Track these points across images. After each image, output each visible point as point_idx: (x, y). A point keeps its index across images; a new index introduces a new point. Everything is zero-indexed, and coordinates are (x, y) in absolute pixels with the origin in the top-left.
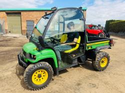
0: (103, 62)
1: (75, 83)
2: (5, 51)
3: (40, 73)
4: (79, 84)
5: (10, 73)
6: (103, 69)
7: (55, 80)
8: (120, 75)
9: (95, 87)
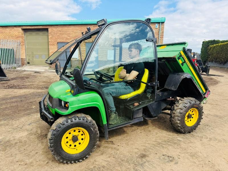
0: (189, 117)
1: (136, 153)
3: (76, 133)
4: (143, 156)
6: (191, 130)
7: (101, 148)
8: (220, 141)
9: (171, 161)
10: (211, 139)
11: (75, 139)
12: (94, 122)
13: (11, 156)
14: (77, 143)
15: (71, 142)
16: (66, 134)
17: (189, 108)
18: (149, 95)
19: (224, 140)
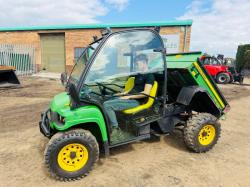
0: (204, 134)
1: (140, 173)
2: (30, 106)
3: (74, 150)
4: (147, 177)
5: (29, 146)
6: (206, 149)
7: (104, 166)
8: (238, 163)
9: (177, 184)
10: (227, 160)
11: (73, 156)
12: (94, 138)
13: (10, 170)
14: (75, 160)
15: (68, 159)
16: (63, 151)
17: (203, 125)
18: (157, 110)
19: (244, 163)
